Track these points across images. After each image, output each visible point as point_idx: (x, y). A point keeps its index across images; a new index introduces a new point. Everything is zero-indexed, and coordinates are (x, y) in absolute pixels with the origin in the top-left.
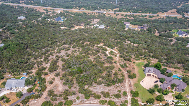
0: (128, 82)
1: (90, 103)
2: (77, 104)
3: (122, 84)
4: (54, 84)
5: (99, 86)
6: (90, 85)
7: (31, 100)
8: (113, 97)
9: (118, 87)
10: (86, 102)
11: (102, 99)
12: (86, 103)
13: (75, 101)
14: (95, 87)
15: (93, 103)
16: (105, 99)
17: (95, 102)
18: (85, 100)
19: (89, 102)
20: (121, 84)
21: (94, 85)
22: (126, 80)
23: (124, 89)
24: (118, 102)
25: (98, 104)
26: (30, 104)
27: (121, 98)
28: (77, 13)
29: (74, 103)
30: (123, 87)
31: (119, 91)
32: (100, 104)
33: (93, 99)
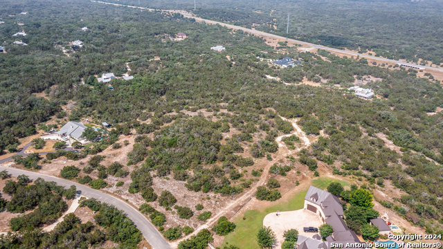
0: (243, 200)
1: (127, 200)
2: (108, 192)
3: (223, 198)
4: (118, 150)
5: (176, 182)
6: (163, 174)
7: (62, 157)
8: (176, 211)
9: (209, 199)
10: (123, 197)
11: (152, 204)
12: (121, 198)
13: (110, 186)
14: (165, 180)
15: (131, 204)
16: (158, 206)
17: (134, 204)
18: (127, 192)
19: (128, 198)
20: (221, 197)
21: (169, 176)
22: (242, 195)
23: (214, 208)
24: (173, 223)
25: (136, 208)
26: (55, 162)
27: (187, 221)
28: (346, 58)
29: (104, 189)
30: (218, 203)
31: (200, 207)
32: (140, 210)
33: (140, 197)
